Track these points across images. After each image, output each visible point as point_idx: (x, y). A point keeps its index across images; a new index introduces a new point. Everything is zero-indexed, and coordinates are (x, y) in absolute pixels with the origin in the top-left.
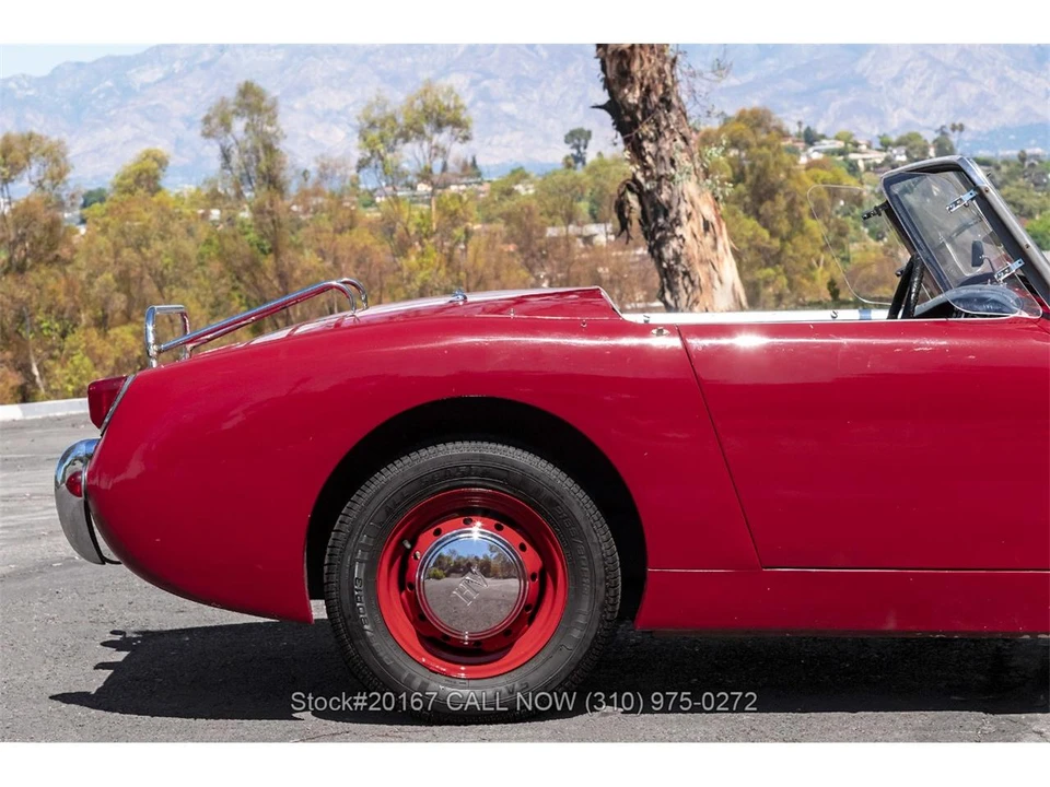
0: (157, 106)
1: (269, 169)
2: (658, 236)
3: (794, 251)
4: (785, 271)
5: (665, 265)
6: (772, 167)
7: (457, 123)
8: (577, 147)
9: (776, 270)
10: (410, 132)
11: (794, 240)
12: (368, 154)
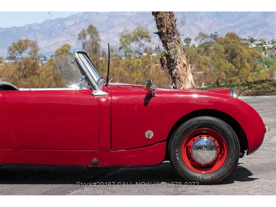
0: (72, 32)
1: (96, 48)
2: (171, 68)
3: (242, 72)
4: (240, 78)
5: (173, 76)
6: (236, 49)
7: (147, 37)
8: (187, 43)
9: (237, 77)
10: (134, 39)
11: (242, 69)
12: (122, 45)
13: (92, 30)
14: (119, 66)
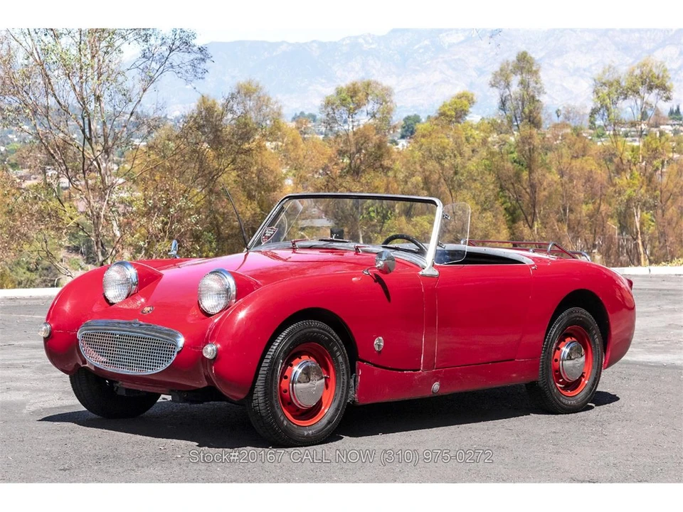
0: (459, 59)
1: (531, 112)
7: (663, 87)
10: (629, 91)
12: (599, 106)
13: (524, 64)
14: (584, 158)
